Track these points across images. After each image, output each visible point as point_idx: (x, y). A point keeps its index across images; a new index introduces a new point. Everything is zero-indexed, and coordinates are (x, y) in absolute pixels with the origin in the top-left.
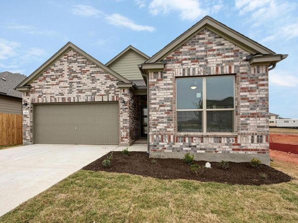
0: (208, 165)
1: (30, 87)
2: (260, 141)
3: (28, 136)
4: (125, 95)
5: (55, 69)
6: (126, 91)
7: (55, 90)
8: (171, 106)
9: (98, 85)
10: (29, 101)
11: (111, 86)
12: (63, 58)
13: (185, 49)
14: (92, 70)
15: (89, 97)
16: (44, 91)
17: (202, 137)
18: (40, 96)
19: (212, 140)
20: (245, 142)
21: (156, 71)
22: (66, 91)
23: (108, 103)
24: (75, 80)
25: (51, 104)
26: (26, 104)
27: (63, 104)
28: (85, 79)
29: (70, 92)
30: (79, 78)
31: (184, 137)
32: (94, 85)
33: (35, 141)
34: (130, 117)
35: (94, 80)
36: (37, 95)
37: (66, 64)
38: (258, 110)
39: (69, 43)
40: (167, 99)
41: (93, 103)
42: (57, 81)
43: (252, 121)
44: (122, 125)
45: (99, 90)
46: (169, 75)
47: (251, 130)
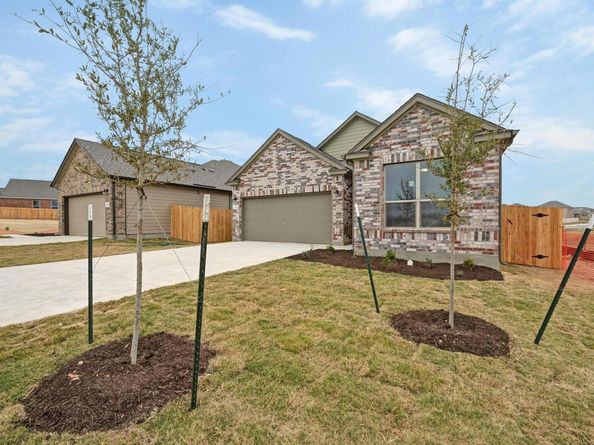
0: (410, 263)
1: (240, 180)
2: (486, 238)
3: (237, 232)
4: (339, 183)
5: (264, 159)
6: (341, 179)
7: (264, 182)
9: (308, 173)
10: (238, 196)
11: (323, 174)
12: (271, 147)
13: (394, 132)
14: (303, 156)
15: (299, 189)
16: (253, 184)
17: (413, 233)
18: (249, 190)
19: (424, 237)
20: (466, 239)
21: (361, 160)
22: (275, 182)
23: (320, 193)
24: (284, 169)
25: (259, 198)
26: (236, 199)
27: (271, 197)
28: (294, 167)
29: (279, 183)
30: (288, 167)
31: (393, 232)
32: (303, 174)
33: (243, 238)
34: (344, 209)
35: (304, 168)
36: (246, 188)
37: (275, 152)
38: (484, 200)
39: (278, 129)
40: (374, 190)
41: (303, 195)
42: (265, 172)
43: (475, 214)
44: (334, 219)
45: (309, 179)
46: (376, 163)
47: (475, 225)
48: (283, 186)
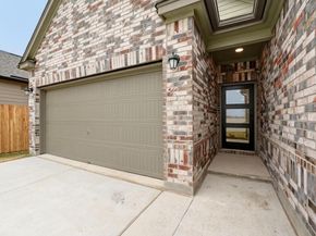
5: (58, 20)
6: (185, 26)
7: (58, 59)
10: (34, 84)
11: (144, 24)
16: (47, 64)
18: (43, 75)
22: (70, 56)
24: (82, 31)
26: (32, 90)
27: (67, 83)
29: (75, 58)
30: (87, 25)
36: (41, 73)
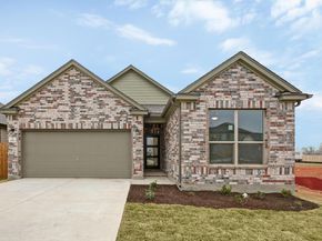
1: (19, 110)
3: (15, 168)
4: (139, 123)
5: (53, 89)
6: (141, 119)
7: (52, 114)
8: (204, 138)
9: (106, 110)
10: (17, 127)
11: (122, 113)
12: (62, 78)
14: (101, 93)
15: (96, 125)
16: (38, 115)
18: (31, 121)
21: (188, 102)
22: (67, 115)
23: (119, 130)
24: (79, 103)
25: (47, 131)
26: (13, 130)
27: (63, 131)
28: (90, 102)
29: (72, 117)
30: (83, 102)
32: (101, 111)
33: (23, 175)
34: (143, 147)
35: (101, 105)
36: (28, 119)
37: (67, 84)
39: (72, 61)
40: (200, 131)
41: (101, 130)
42: (55, 103)
44: (134, 156)
45: (107, 116)
46: (202, 106)
48: (77, 120)
